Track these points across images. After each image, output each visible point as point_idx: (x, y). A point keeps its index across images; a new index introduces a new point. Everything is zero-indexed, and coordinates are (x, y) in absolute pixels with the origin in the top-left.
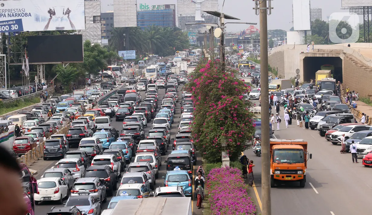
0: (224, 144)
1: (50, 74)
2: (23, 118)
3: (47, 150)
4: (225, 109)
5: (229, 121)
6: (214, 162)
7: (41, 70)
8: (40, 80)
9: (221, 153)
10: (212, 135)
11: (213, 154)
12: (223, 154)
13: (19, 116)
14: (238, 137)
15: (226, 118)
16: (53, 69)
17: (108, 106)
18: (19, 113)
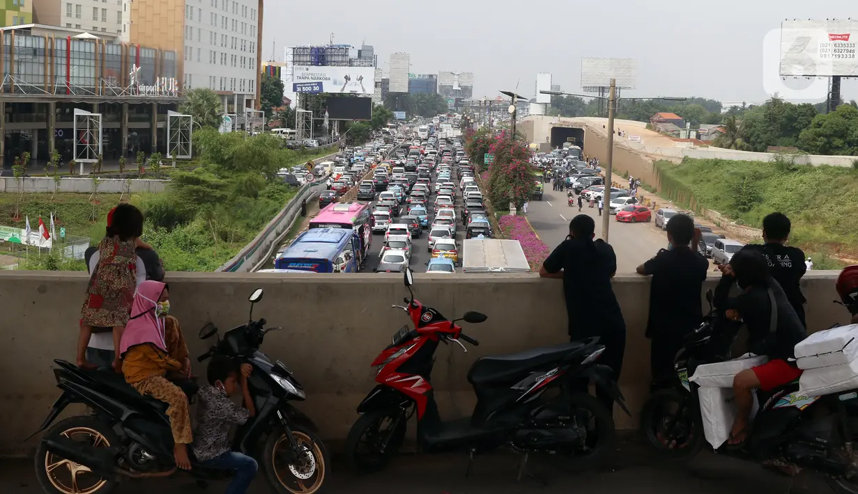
0: (512, 197)
1: (343, 128)
2: (332, 165)
3: (360, 192)
4: (515, 170)
5: (517, 179)
6: (502, 210)
7: (336, 125)
8: (334, 133)
9: (509, 203)
10: (503, 189)
11: (502, 204)
12: (511, 204)
13: (329, 163)
14: (524, 192)
15: (515, 176)
16: (346, 124)
17: (398, 158)
18: (330, 160)
